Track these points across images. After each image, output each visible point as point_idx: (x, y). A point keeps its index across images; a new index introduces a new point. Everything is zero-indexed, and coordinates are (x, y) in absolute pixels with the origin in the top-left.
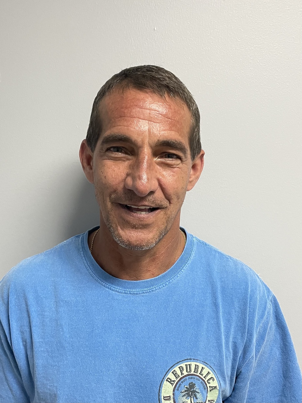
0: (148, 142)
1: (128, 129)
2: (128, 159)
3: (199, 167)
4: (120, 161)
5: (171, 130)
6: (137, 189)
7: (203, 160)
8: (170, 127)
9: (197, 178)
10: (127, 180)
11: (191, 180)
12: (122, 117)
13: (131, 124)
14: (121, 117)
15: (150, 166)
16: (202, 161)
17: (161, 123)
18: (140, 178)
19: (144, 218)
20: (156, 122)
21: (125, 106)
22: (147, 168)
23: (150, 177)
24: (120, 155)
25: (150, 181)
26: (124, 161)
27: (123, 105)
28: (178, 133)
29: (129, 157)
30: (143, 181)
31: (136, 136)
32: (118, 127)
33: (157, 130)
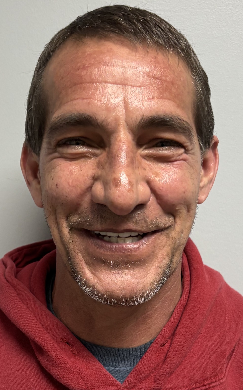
0: (126, 121)
1: (89, 103)
2: (95, 155)
3: (212, 164)
4: (83, 159)
5: (162, 98)
6: (112, 203)
7: (217, 152)
8: (161, 93)
9: (211, 181)
10: (94, 188)
11: (202, 184)
12: (78, 84)
13: (93, 94)
14: (75, 84)
15: (132, 162)
16: (215, 155)
17: (144, 87)
18: (117, 183)
19: (131, 250)
20: (135, 86)
21: (81, 67)
22: (128, 166)
23: (134, 181)
24: (81, 149)
25: (134, 186)
26: (89, 158)
27: (79, 65)
28: (175, 102)
29: (97, 151)
30: (121, 188)
31: (104, 112)
32: (72, 102)
33: (138, 99)
